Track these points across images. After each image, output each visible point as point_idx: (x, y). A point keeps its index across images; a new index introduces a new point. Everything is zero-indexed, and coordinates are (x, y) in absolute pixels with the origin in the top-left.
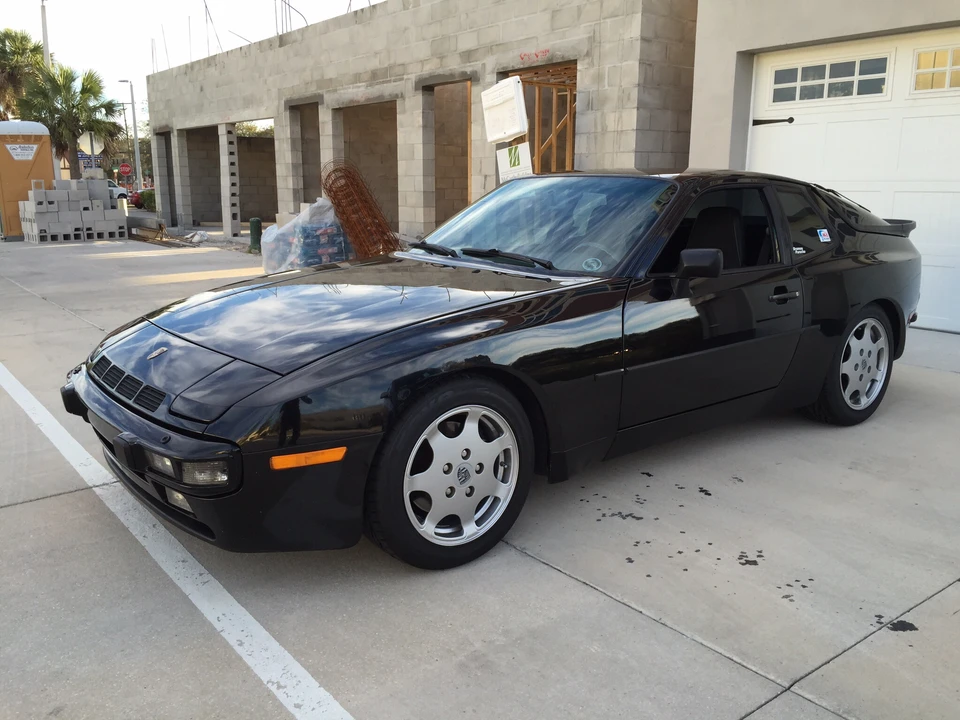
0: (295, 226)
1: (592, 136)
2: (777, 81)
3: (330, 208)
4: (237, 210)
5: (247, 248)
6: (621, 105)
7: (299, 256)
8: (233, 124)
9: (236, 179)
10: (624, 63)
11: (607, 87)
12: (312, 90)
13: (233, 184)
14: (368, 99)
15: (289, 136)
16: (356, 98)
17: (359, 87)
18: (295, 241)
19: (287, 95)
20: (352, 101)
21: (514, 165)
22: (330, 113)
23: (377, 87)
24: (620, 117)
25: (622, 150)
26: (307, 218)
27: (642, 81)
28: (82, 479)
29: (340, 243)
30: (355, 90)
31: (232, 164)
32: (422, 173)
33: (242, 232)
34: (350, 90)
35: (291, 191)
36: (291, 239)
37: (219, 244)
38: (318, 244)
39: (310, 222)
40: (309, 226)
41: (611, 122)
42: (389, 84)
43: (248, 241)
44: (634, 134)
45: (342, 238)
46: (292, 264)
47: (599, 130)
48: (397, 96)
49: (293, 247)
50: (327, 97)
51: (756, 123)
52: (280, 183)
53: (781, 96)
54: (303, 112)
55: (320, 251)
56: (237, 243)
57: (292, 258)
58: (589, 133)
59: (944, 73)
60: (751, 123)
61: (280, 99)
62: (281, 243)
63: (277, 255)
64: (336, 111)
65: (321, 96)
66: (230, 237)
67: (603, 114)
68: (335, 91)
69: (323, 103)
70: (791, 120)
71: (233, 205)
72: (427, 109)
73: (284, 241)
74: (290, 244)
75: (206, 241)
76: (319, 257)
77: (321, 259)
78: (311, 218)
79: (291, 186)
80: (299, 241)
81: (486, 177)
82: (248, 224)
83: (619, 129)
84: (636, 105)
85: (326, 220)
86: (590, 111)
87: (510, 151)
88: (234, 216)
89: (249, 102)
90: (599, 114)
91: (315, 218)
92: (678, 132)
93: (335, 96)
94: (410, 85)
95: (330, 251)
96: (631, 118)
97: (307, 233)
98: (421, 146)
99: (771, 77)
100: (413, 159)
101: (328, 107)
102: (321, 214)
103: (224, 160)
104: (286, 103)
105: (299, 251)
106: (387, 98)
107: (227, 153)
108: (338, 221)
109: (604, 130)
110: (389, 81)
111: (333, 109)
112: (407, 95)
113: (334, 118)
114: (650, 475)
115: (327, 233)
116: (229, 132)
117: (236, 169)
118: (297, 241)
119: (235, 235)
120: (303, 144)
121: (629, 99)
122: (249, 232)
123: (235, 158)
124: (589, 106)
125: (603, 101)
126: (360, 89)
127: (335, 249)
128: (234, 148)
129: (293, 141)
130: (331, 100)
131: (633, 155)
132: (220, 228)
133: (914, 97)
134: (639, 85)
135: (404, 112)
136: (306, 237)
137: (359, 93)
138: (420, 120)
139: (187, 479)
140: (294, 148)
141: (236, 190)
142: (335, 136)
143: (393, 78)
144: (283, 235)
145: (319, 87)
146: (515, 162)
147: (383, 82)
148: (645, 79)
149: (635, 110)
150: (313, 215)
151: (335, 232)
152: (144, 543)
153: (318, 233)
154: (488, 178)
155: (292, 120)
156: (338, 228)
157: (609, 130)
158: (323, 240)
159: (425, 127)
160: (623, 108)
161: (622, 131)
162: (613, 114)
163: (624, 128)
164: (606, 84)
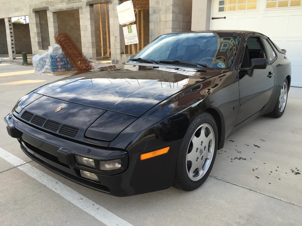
0: (47, 55)
1: (156, 23)
2: (220, 5)
3: (60, 48)
4: (14, 50)
5: (21, 64)
6: (166, 11)
7: (49, 66)
8: (10, 18)
9: (13, 38)
11: (161, 6)
12: (44, 5)
13: (12, 40)
14: (67, 9)
15: (35, 22)
16: (62, 8)
17: (63, 4)
18: (48, 60)
19: (34, 7)
20: (61, 9)
21: (130, 32)
22: (52, 14)
23: (71, 4)
24: (166, 16)
25: (167, 27)
26: (52, 52)
27: (173, 4)
28: (9, 163)
29: (65, 61)
30: (62, 5)
31: (11, 33)
32: (91, 36)
33: (17, 58)
34: (60, 5)
35: (37, 42)
36: (45, 60)
37: (8, 62)
38: (57, 62)
39: (53, 53)
40: (53, 55)
42: (76, 3)
43: (22, 61)
44: (171, 22)
45: (65, 59)
46: (47, 69)
47: (158, 21)
48: (79, 8)
49: (47, 63)
50: (50, 8)
51: (213, 18)
52: (32, 40)
53: (221, 10)
54: (40, 13)
55: (58, 64)
56: (16, 62)
57: (46, 67)
58: (154, 22)
59: (276, 3)
60: (211, 18)
61: (30, 9)
62: (41, 61)
63: (40, 65)
64: (54, 13)
65: (48, 8)
66: (12, 59)
67: (160, 15)
68: (54, 5)
69: (48, 10)
70: (225, 18)
71: (13, 48)
72: (92, 12)
73: (43, 60)
74: (45, 62)
75: (4, 61)
76: (57, 66)
77: (58, 67)
78: (53, 52)
79: (37, 40)
80: (49, 60)
81: (116, 37)
82: (22, 55)
84: (172, 12)
85: (59, 53)
86: (155, 14)
87: (128, 28)
88: (13, 52)
89: (17, 10)
90: (158, 15)
91: (54, 52)
92: (184, 22)
93: (54, 8)
94: (85, 4)
95: (61, 64)
96: (170, 17)
97: (52, 57)
98: (90, 26)
99: (218, 3)
100: (87, 30)
101: (51, 12)
102: (57, 50)
103: (8, 31)
104: (33, 10)
105: (49, 64)
106: (75, 8)
107: (9, 28)
108: (63, 52)
109: (160, 21)
110: (76, 2)
111: (53, 12)
112: (83, 8)
113: (53, 16)
114: (233, 141)
115: (60, 57)
116: (9, 21)
117: (13, 35)
118: (48, 61)
119: (14, 59)
120: (40, 25)
121: (169, 10)
122: (22, 57)
123: (12, 31)
124: (154, 12)
125: (159, 10)
126: (64, 5)
127: (63, 63)
128: (12, 27)
129: (37, 24)
130: (52, 9)
131: (171, 29)
132: (8, 56)
133: (266, 10)
134: (172, 5)
135: (82, 13)
136: (52, 59)
137: (63, 6)
138: (89, 17)
139: (102, 168)
140: (37, 27)
141: (13, 42)
142: (54, 22)
143: (77, 1)
144: (42, 58)
145: (47, 4)
146: (130, 31)
147: (73, 3)
148: (174, 3)
149: (172, 14)
150: (54, 51)
151: (63, 57)
152: (58, 192)
153: (57, 57)
154: (117, 37)
155: (36, 16)
156: (64, 56)
157: (162, 20)
158: (58, 60)
159: (91, 19)
160: (167, 13)
161: (167, 21)
162: (163, 15)
163: (167, 20)
164: (160, 4)
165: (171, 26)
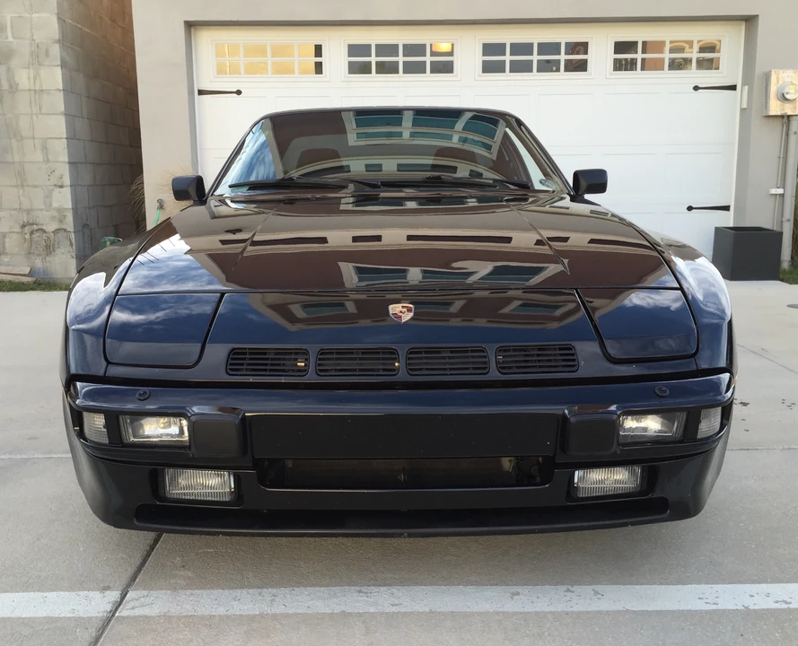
2: (219, 55)
6: (37, 57)
10: (35, 15)
11: (10, 39)
24: (37, 75)
25: (44, 111)
27: (61, 38)
41: (23, 78)
44: (60, 96)
47: (6, 87)
51: (201, 92)
60: (196, 93)
67: (9, 69)
70: (239, 92)
83: (37, 88)
84: (59, 63)
90: (2, 68)
96: (54, 77)
109: (14, 88)
121: (47, 55)
125: (8, 54)
134: (59, 40)
148: (63, 33)
149: (60, 68)
157: (20, 87)
160: (40, 64)
161: (42, 91)
162: (26, 71)
163: (44, 88)
164: (10, 34)
165: (62, 108)
